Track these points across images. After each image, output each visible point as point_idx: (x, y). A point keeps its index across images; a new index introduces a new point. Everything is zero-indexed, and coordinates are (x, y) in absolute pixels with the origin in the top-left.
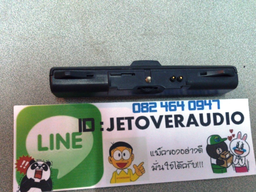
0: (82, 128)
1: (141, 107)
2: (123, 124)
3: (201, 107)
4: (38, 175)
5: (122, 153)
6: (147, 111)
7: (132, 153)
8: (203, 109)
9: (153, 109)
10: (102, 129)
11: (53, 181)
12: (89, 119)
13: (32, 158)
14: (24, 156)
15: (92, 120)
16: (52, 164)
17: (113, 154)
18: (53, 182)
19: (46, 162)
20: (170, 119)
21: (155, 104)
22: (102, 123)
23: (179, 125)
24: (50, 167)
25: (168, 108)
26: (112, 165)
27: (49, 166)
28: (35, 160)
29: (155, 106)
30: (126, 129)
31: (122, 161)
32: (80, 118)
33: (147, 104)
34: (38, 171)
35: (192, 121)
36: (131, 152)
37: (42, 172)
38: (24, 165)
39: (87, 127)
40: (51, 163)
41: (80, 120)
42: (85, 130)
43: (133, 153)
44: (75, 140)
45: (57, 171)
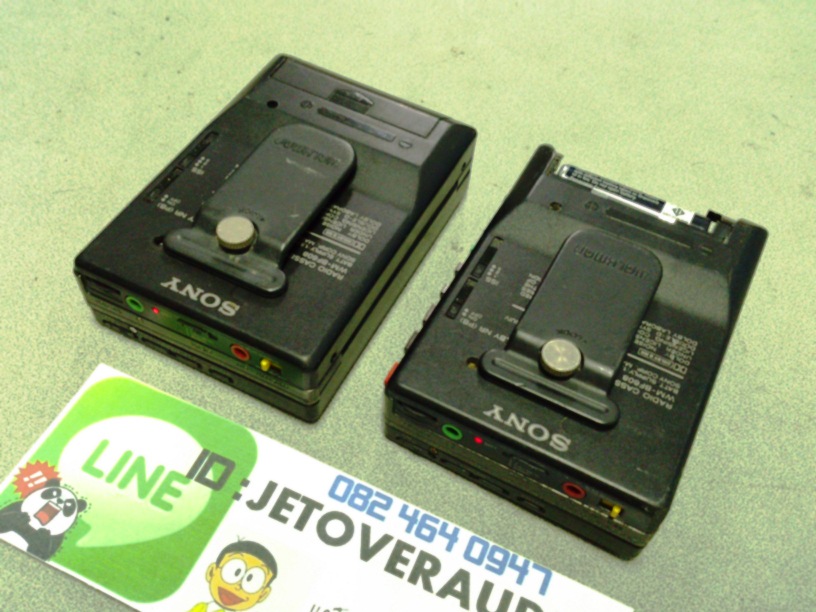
0: (197, 473)
1: (352, 492)
2: (290, 508)
3: (497, 567)
4: (45, 516)
5: (246, 571)
6: (361, 508)
7: (268, 585)
8: (500, 572)
9: (377, 510)
10: (237, 496)
11: (64, 543)
12: (223, 461)
13: (59, 476)
14: (46, 463)
15: (230, 466)
16: (87, 509)
17: (226, 562)
18: (63, 545)
19: (79, 498)
20: (405, 554)
21: (390, 501)
22: (245, 483)
23: (420, 581)
24: (80, 514)
25: (415, 527)
26: (207, 584)
27: (80, 510)
28: (62, 483)
29: (386, 507)
30: (288, 522)
31: (236, 589)
32: (208, 448)
33: (370, 492)
34: (51, 507)
35: (458, 587)
36: (268, 580)
37: (56, 512)
38: (32, 481)
39: (210, 476)
40: (88, 506)
41: (205, 453)
42: (202, 480)
43: (272, 585)
44: (166, 488)
45: (87, 528)
